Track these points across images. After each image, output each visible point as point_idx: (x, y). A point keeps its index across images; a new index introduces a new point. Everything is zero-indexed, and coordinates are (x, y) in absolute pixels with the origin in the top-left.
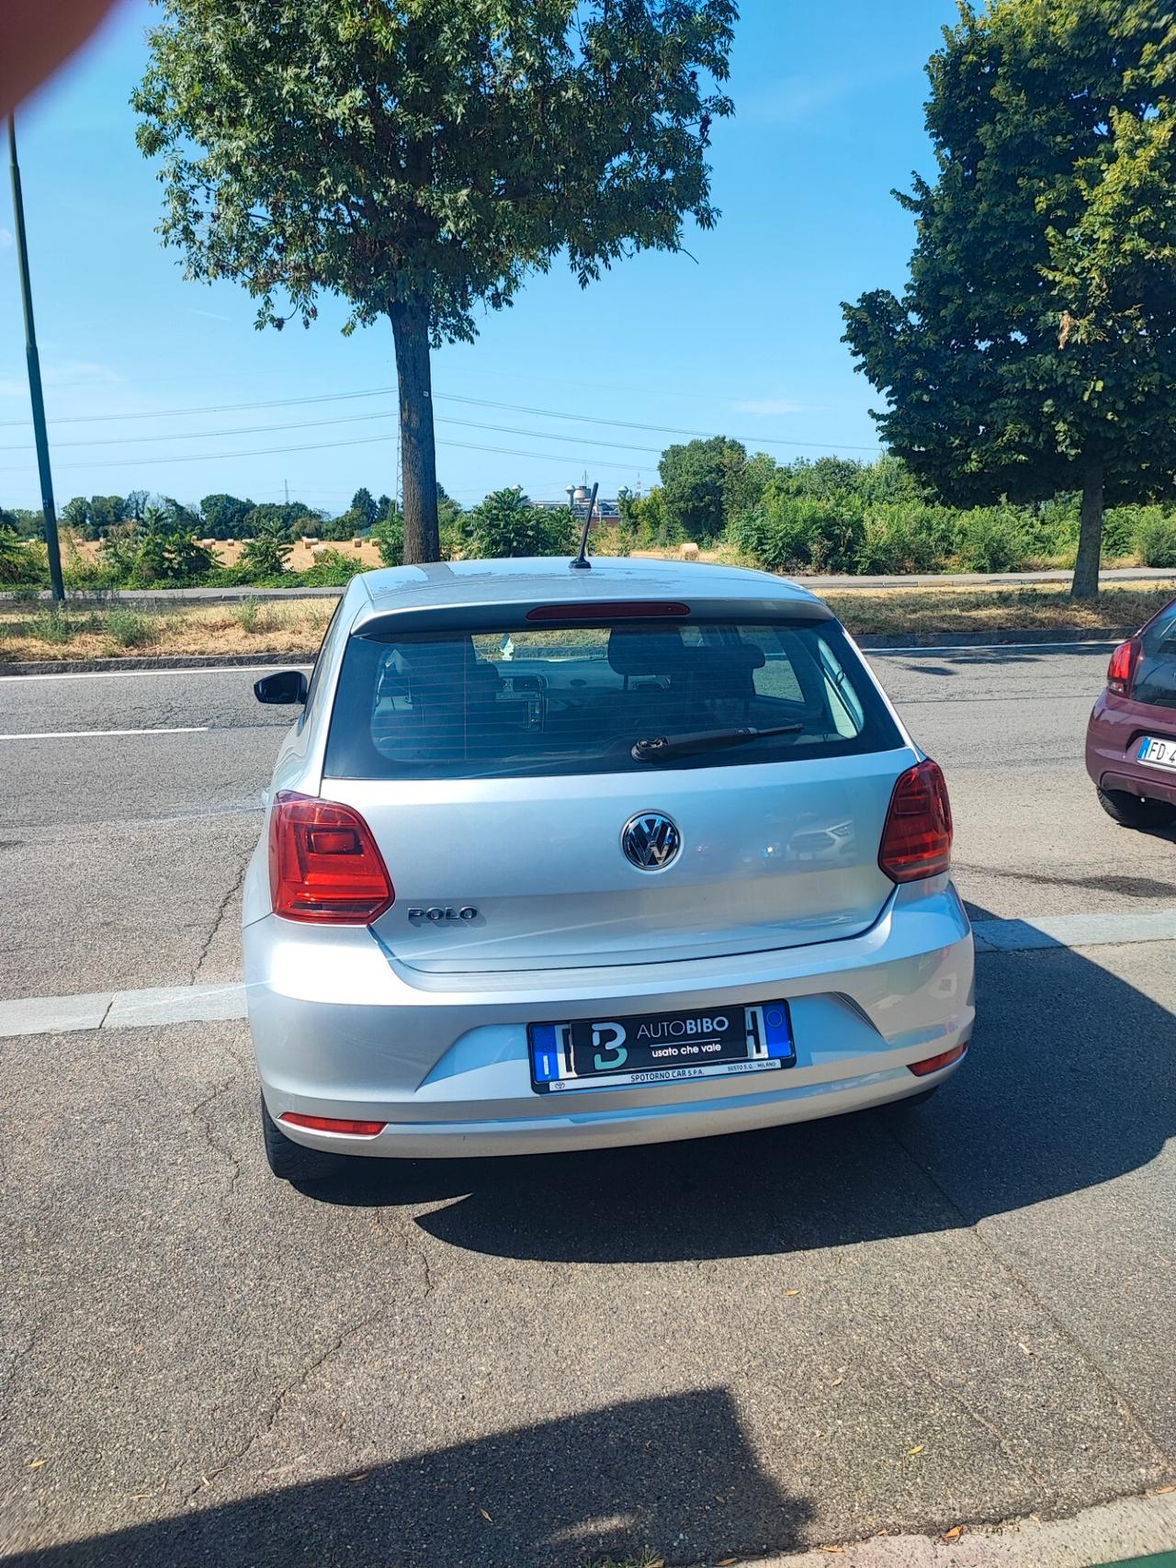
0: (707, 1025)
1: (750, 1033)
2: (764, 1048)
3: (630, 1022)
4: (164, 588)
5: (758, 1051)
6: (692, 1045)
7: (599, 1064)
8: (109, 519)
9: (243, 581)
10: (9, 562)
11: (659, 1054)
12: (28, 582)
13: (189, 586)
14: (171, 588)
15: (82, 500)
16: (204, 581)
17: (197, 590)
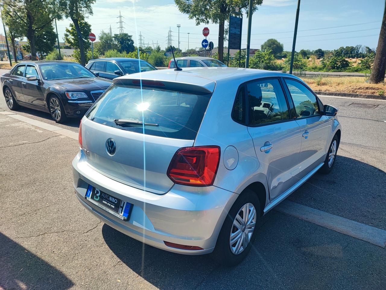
0: (113, 200)
1: (121, 207)
2: (123, 213)
3: (101, 192)
4: (333, 72)
5: (121, 213)
6: (110, 203)
7: (95, 198)
8: (349, 53)
9: (357, 71)
10: (297, 64)
11: (104, 202)
12: (300, 69)
13: (340, 71)
14: (335, 72)
15: (343, 48)
16: (345, 70)
17: (342, 73)
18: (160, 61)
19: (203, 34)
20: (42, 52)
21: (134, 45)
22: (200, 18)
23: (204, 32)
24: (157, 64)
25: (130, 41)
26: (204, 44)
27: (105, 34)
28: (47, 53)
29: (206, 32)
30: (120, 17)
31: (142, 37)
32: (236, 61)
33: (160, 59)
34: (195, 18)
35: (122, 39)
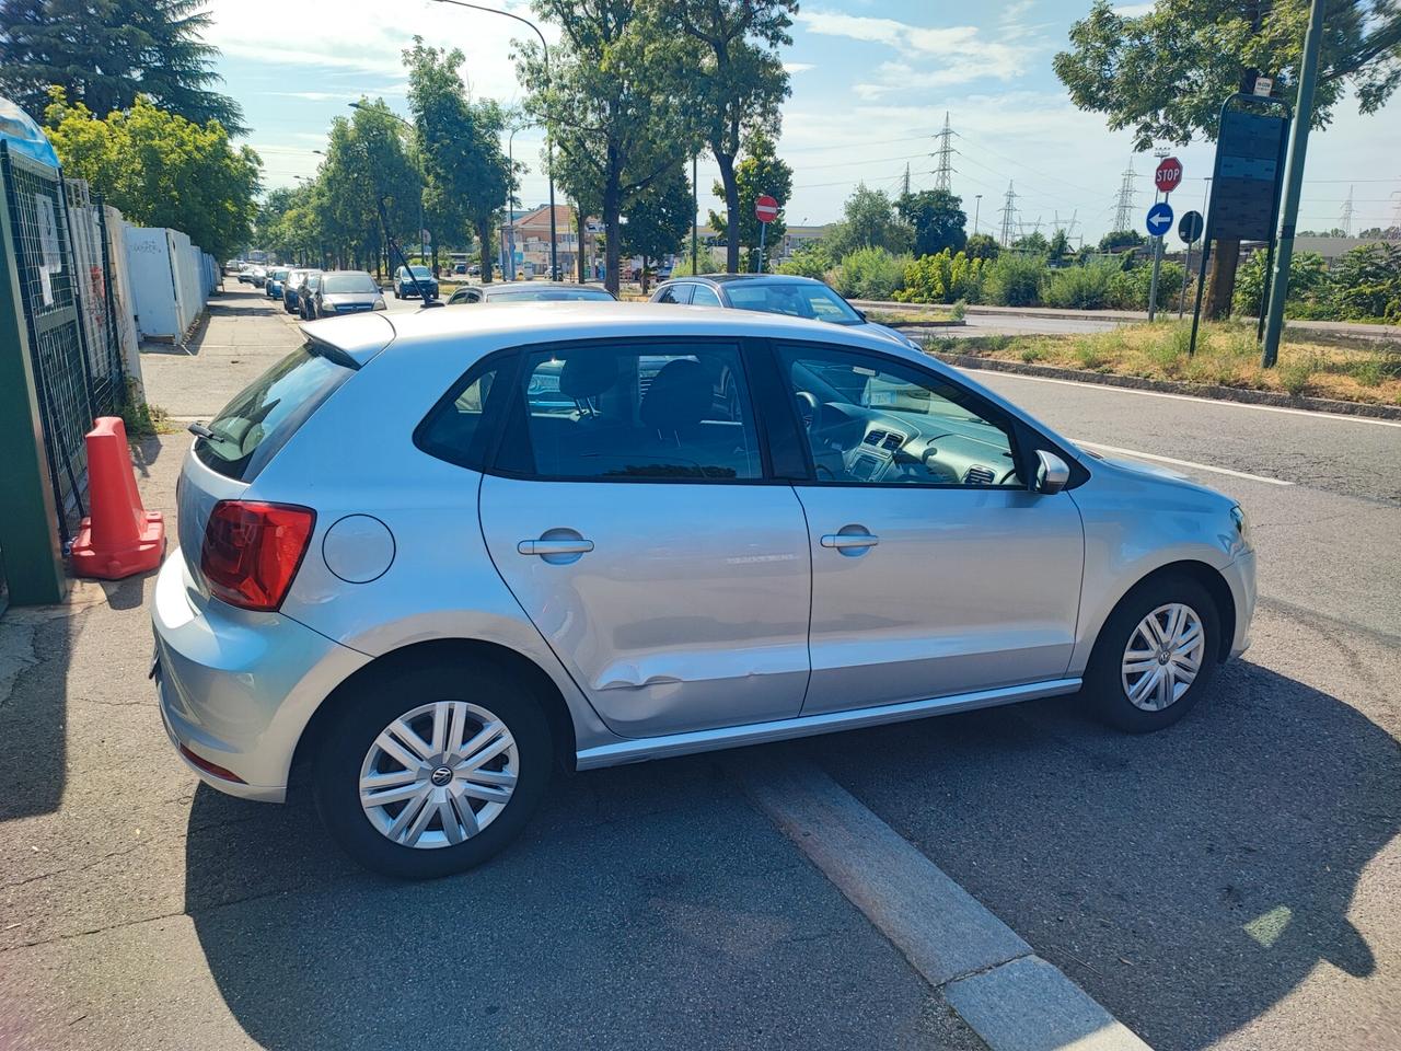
18: (1026, 284)
19: (1157, 182)
20: (649, 258)
21: (964, 228)
22: (1155, 125)
23: (1162, 174)
24: (1014, 294)
25: (953, 217)
26: (1156, 220)
27: (869, 195)
28: (660, 259)
29: (1169, 174)
30: (946, 133)
31: (1015, 198)
32: (1348, 285)
33: (1025, 278)
34: (1132, 128)
35: (927, 209)
